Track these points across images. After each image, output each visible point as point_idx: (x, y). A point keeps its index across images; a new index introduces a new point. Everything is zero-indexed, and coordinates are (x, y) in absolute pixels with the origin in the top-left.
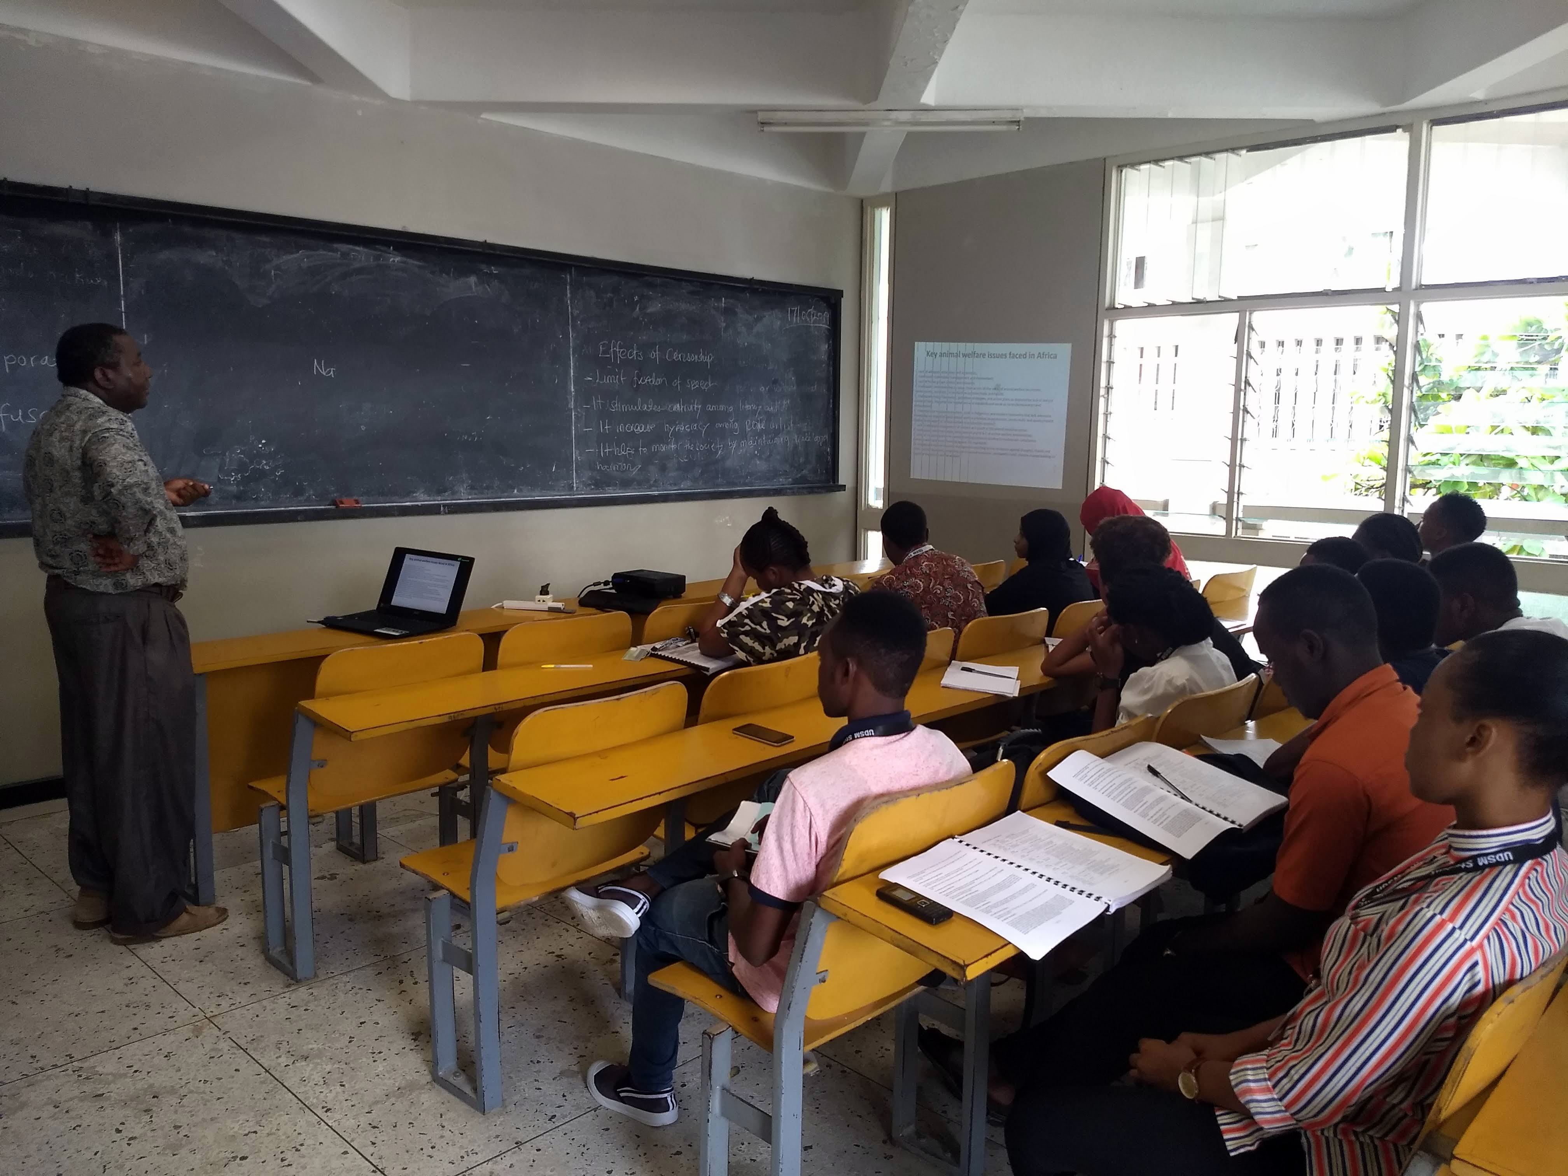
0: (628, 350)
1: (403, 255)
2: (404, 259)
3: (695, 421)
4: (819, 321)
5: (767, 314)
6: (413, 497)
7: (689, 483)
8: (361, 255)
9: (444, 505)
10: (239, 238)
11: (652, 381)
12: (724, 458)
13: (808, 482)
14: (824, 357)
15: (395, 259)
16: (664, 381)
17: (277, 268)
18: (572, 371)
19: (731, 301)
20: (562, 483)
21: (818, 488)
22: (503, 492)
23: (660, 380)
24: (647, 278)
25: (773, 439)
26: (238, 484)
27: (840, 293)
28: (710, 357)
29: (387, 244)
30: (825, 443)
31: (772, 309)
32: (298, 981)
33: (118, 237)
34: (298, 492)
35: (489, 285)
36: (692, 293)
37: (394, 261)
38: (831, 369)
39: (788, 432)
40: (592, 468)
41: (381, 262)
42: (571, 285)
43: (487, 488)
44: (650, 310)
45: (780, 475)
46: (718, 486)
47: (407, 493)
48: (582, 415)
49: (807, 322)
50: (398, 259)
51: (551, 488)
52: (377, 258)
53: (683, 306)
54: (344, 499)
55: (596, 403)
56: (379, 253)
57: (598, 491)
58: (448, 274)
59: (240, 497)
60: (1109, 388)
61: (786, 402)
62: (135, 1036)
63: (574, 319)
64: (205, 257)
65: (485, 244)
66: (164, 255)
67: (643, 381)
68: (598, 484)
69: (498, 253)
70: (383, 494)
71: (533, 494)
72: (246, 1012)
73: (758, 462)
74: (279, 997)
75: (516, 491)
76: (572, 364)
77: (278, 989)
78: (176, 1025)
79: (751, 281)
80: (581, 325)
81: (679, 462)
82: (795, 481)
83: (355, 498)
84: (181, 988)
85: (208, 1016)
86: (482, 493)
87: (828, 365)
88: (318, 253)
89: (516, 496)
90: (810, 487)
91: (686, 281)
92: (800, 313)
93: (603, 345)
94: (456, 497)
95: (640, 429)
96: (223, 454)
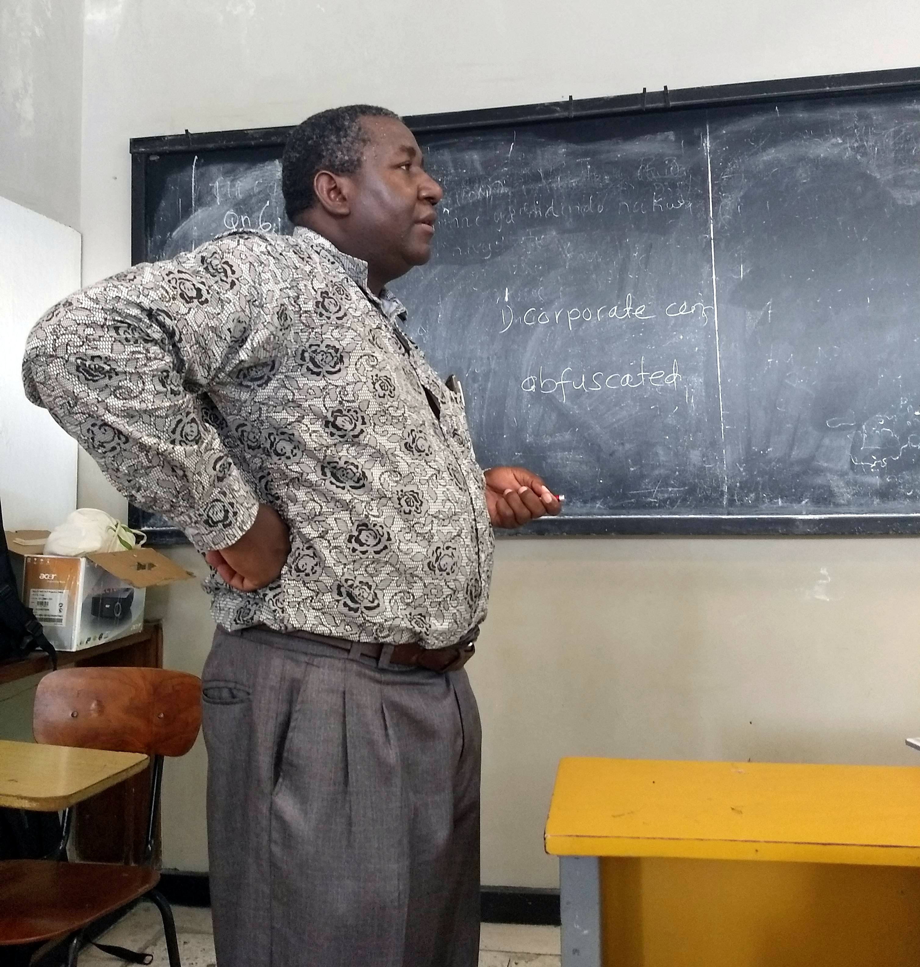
26: (883, 473)
33: (707, 144)
59: (886, 494)
66: (769, 155)
96: (859, 427)
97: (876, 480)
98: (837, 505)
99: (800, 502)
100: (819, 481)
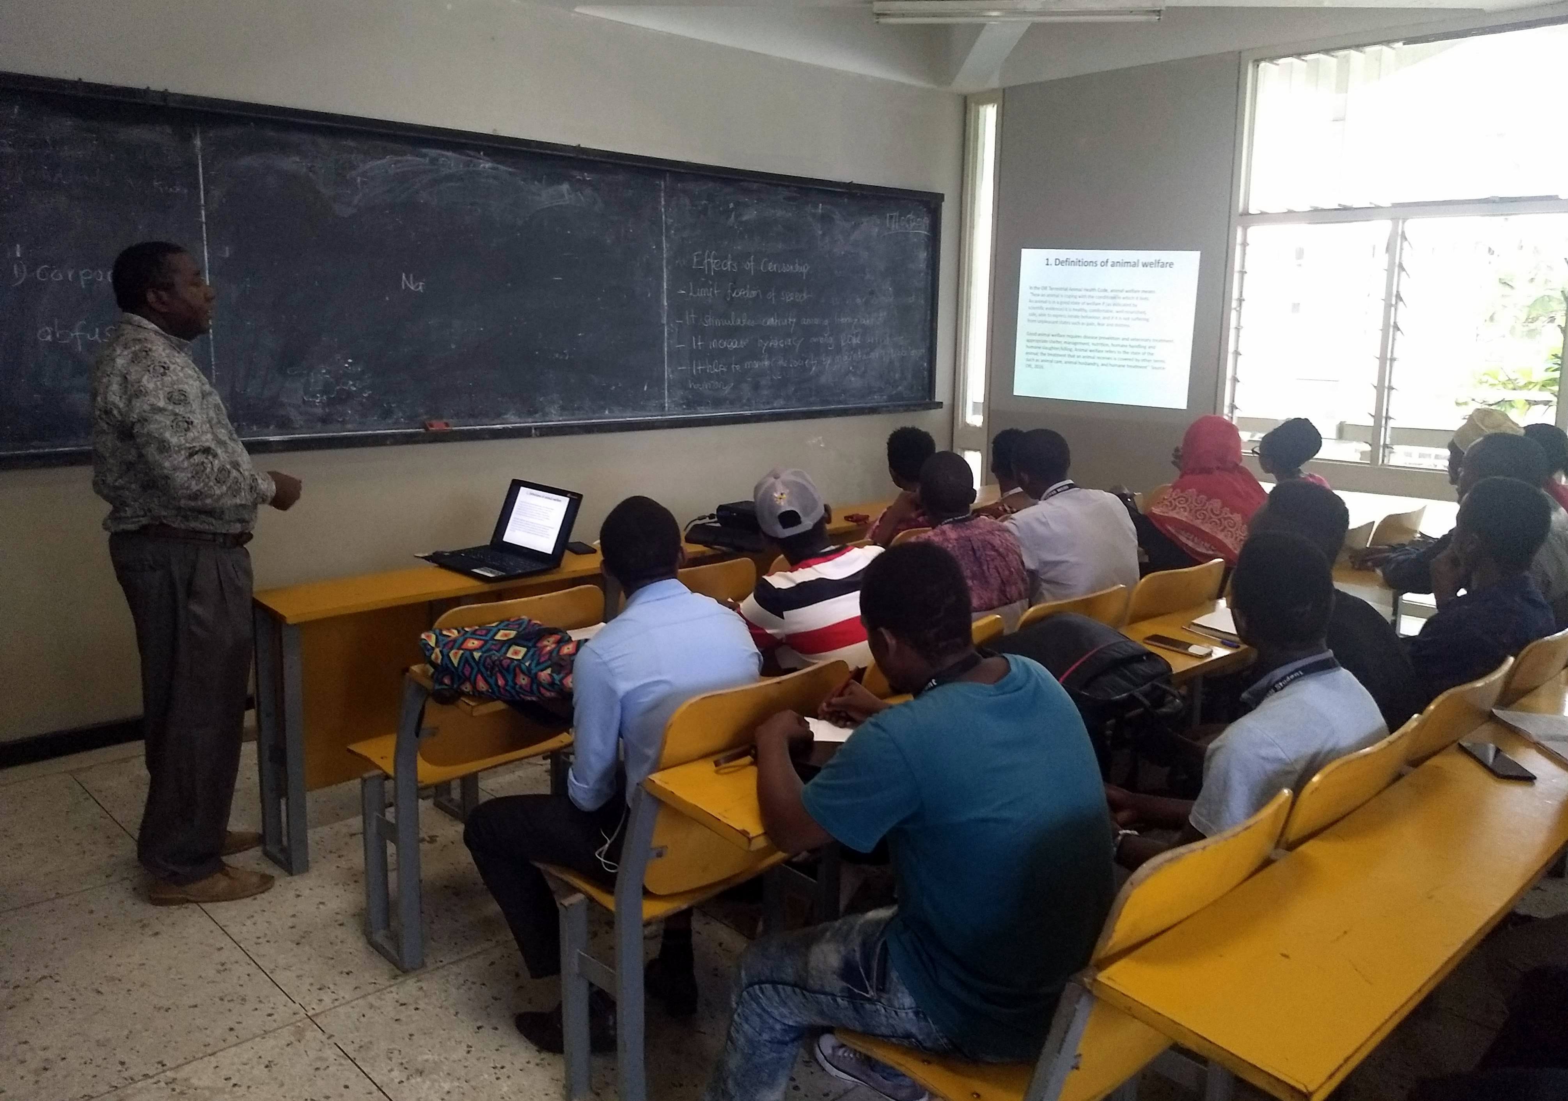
0: (722, 261)
1: (495, 161)
2: (496, 165)
3: (789, 335)
4: (919, 228)
5: (864, 220)
6: (503, 419)
7: (782, 402)
8: (451, 161)
9: (536, 428)
10: (324, 143)
11: (746, 294)
12: (818, 374)
13: (903, 399)
14: (922, 266)
15: (486, 165)
16: (758, 294)
17: (364, 174)
18: (665, 284)
19: (829, 207)
20: (654, 403)
21: (915, 405)
22: (594, 412)
23: (754, 293)
24: (742, 183)
25: (868, 354)
26: (324, 405)
27: (940, 197)
28: (806, 268)
29: (477, 149)
30: (921, 358)
31: (870, 215)
32: (405, 972)
33: (198, 142)
34: (387, 414)
35: (581, 193)
36: (789, 199)
37: (484, 167)
38: (930, 278)
39: (884, 347)
40: (685, 387)
41: (471, 169)
42: (665, 192)
43: (579, 409)
44: (745, 218)
45: (875, 392)
46: (812, 404)
47: (498, 415)
48: (675, 330)
49: (906, 229)
50: (488, 165)
51: (643, 408)
52: (467, 164)
53: (779, 213)
54: (434, 422)
55: (690, 317)
56: (469, 158)
57: (690, 411)
58: (540, 181)
59: (325, 420)
60: (1241, 300)
61: (883, 314)
62: (232, 1039)
63: (668, 229)
64: (291, 163)
65: (578, 149)
66: (248, 161)
67: (737, 294)
68: (691, 404)
69: (592, 158)
70: (472, 416)
71: (624, 415)
72: (351, 1010)
73: (853, 379)
74: (385, 991)
75: (607, 412)
76: (665, 276)
77: (383, 981)
78: (275, 1025)
79: (850, 186)
80: (675, 234)
81: (772, 380)
82: (891, 398)
83: (445, 420)
84: (279, 977)
85: (309, 1014)
86: (573, 414)
87: (927, 274)
88: (405, 158)
89: (607, 417)
90: (906, 405)
91: (783, 186)
92: (899, 219)
93: (697, 256)
94: (547, 419)
95: (733, 345)
96: (308, 375)
97: (319, 411)
98: (294, 429)
99: (268, 428)
100: (282, 412)
